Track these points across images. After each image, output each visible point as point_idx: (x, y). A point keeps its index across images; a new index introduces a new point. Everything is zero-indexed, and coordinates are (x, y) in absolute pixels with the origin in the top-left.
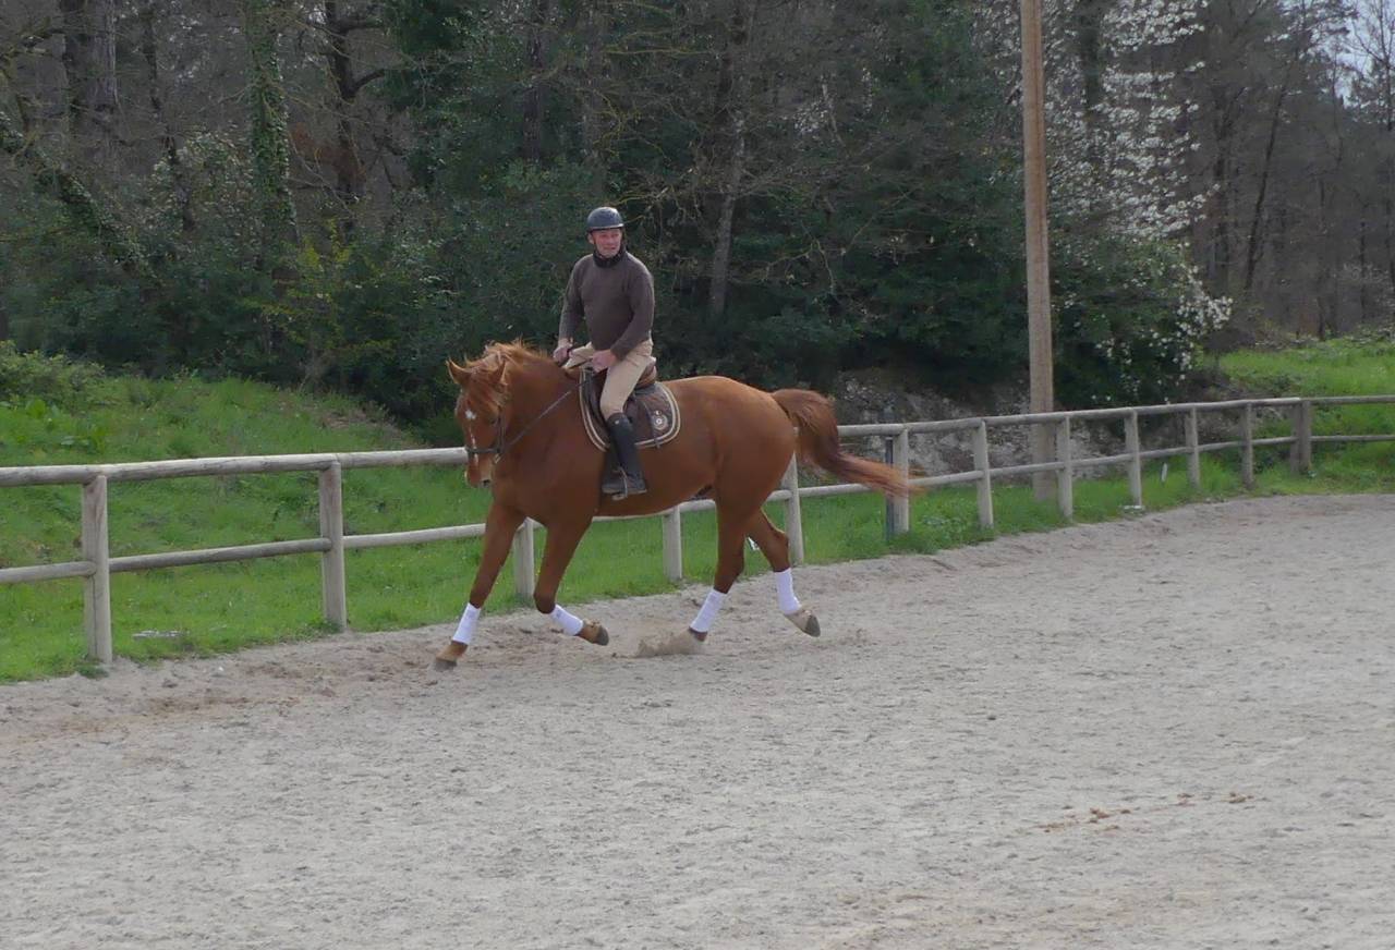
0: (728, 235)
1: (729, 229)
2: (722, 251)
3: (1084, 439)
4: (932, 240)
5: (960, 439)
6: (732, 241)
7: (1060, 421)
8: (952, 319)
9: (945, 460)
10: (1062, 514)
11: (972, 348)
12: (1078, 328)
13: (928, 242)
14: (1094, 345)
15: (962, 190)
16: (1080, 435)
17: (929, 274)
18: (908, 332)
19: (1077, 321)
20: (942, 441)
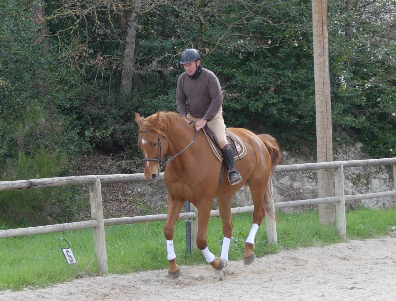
0: (134, 40)
1: (134, 35)
2: (130, 51)
3: (384, 179)
4: (269, 42)
5: (293, 179)
6: (137, 44)
7: (337, 168)
8: (287, 97)
9: (281, 194)
10: (337, 233)
11: (301, 117)
12: (379, 102)
13: (267, 44)
14: (391, 114)
15: (293, 7)
16: (381, 176)
17: (271, 65)
18: (255, 106)
19: (379, 97)
20: (280, 181)
